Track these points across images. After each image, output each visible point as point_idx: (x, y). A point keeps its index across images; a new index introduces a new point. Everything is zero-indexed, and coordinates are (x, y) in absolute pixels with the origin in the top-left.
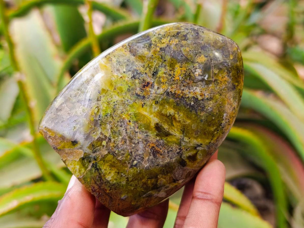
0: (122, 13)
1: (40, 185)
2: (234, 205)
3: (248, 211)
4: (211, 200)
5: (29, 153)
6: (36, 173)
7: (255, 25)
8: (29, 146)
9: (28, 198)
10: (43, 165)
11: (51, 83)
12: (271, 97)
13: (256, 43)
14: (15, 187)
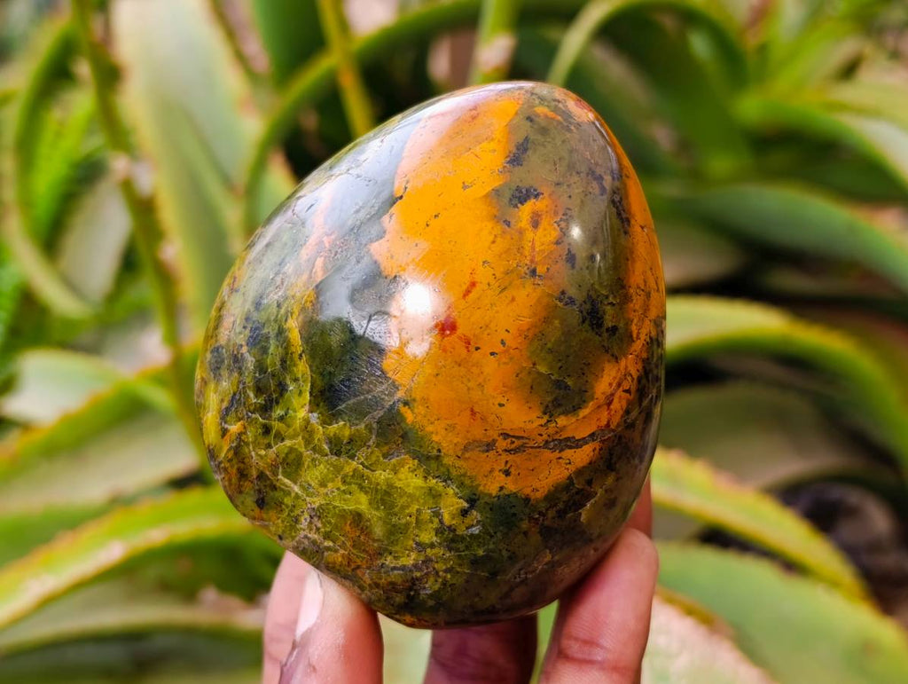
1: (194, 496)
2: (791, 566)
3: (834, 584)
5: (162, 398)
6: (184, 459)
8: (159, 379)
9: (157, 536)
11: (227, 182)
14: (120, 503)
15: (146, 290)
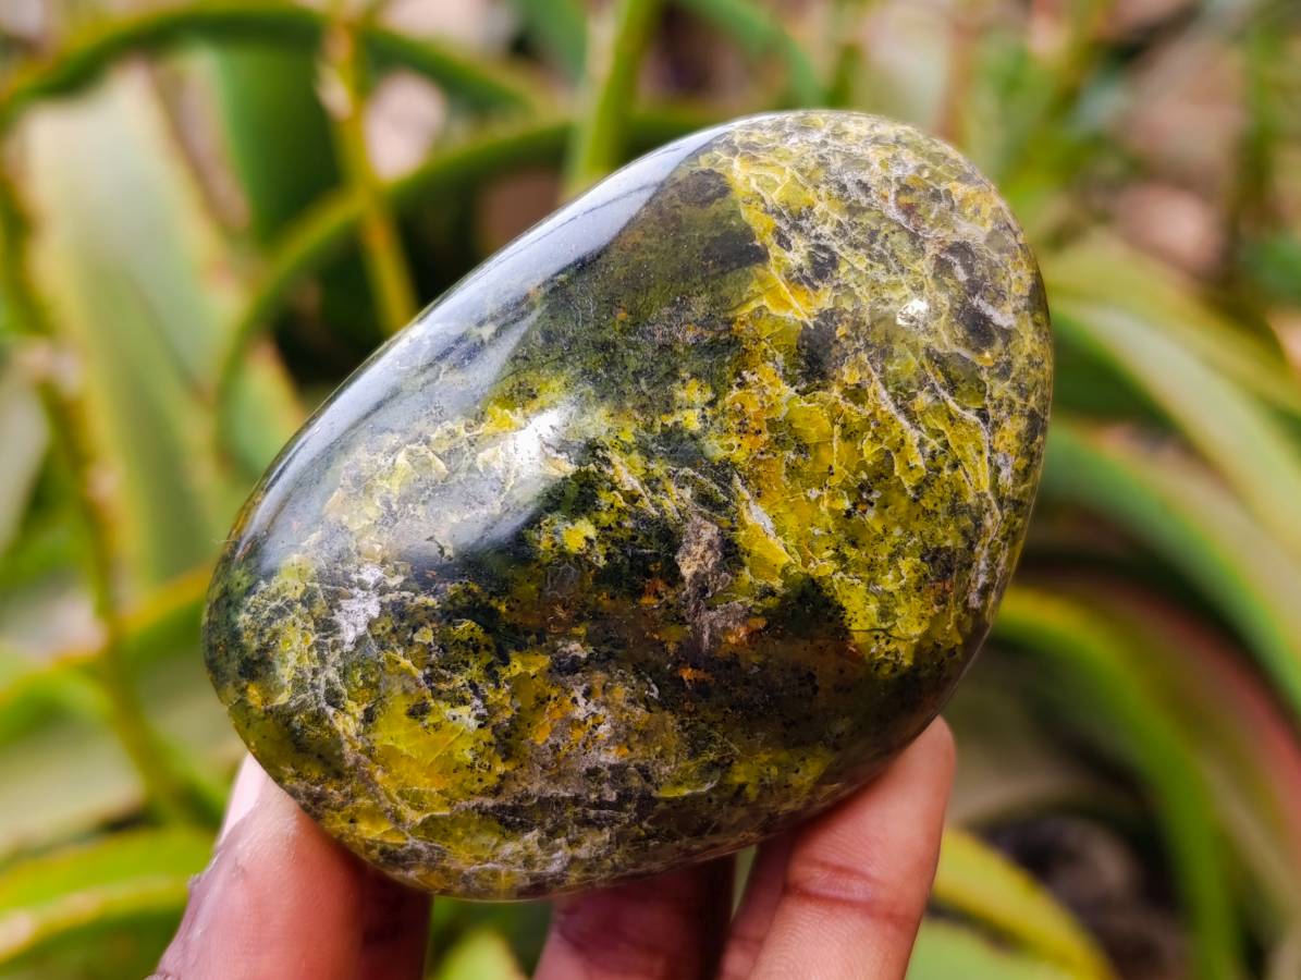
0: (512, 81)
1: (135, 848)
2: (1000, 938)
3: (1061, 961)
4: (867, 908)
5: (89, 698)
7: (1100, 143)
10: (148, 755)
11: (192, 386)
12: (1169, 455)
13: (1104, 218)
15: (62, 537)
